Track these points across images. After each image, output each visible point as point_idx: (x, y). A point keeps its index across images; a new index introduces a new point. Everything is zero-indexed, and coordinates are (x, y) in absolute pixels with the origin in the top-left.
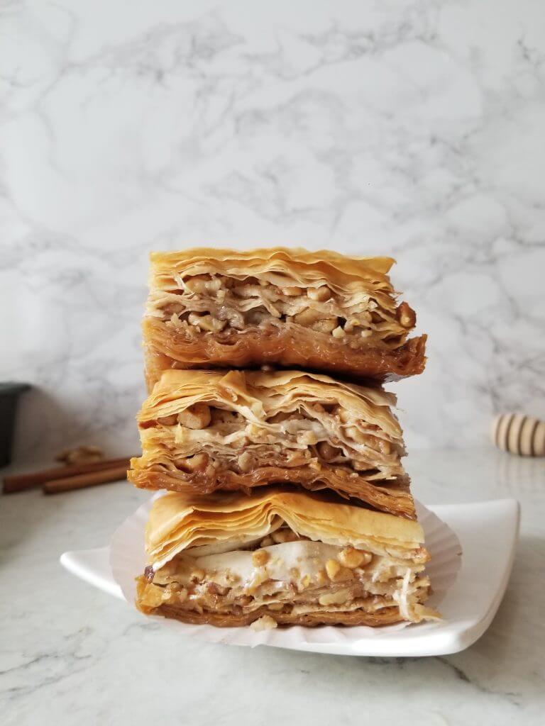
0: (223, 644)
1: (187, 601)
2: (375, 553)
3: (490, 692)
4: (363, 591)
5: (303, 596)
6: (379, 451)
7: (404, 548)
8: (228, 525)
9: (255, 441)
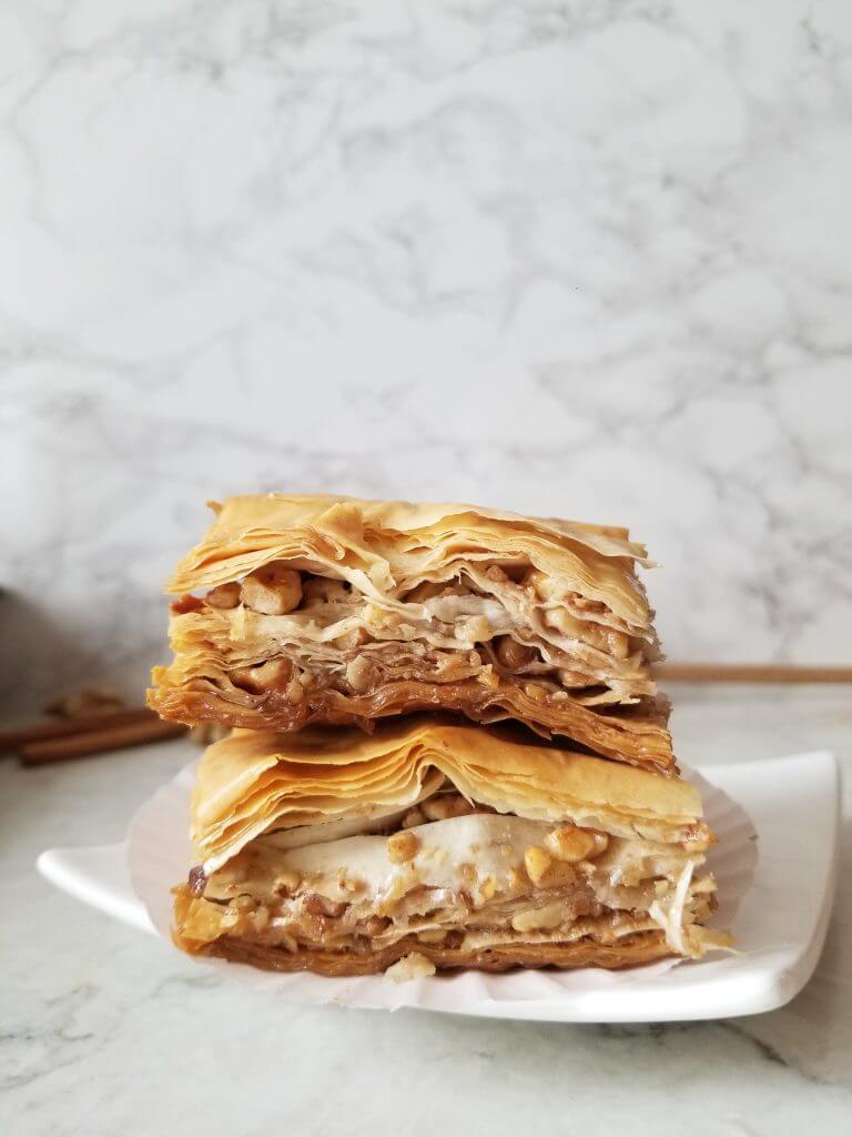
0: (335, 1007)
1: (267, 930)
2: (614, 833)
3: (825, 1083)
4: (592, 904)
5: (483, 914)
6: (607, 652)
7: (667, 824)
8: (344, 788)
9: (377, 635)
